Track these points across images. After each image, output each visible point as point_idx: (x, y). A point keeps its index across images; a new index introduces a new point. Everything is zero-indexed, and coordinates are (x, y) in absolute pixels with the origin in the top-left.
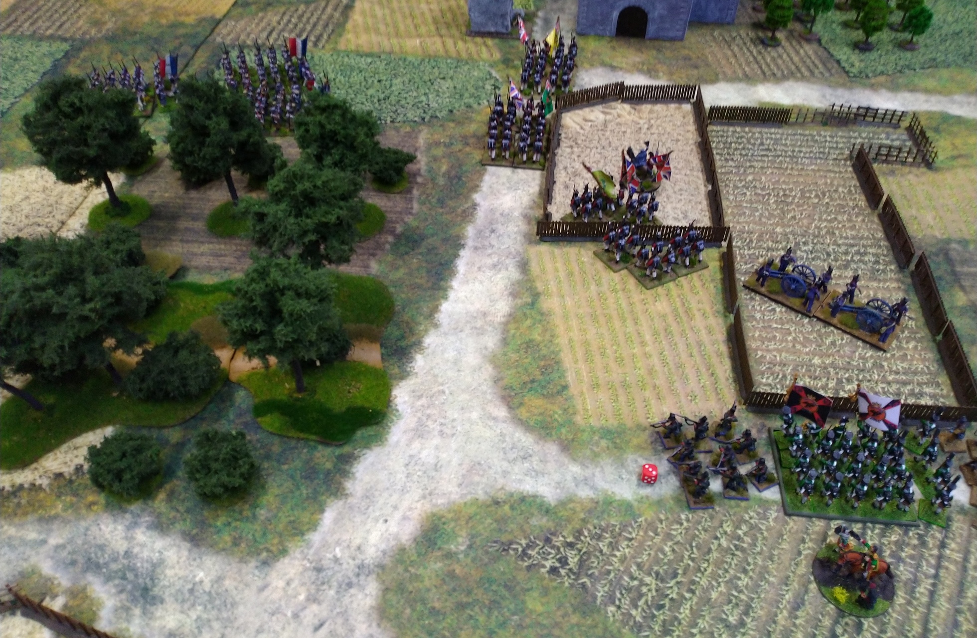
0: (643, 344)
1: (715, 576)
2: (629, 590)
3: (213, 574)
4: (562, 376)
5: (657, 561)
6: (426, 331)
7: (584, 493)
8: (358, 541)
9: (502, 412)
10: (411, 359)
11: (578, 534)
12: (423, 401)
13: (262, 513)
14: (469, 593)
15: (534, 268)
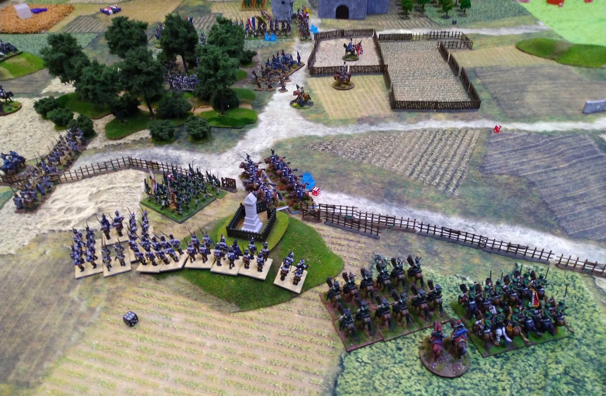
0: (354, 99)
1: (380, 147)
2: (350, 152)
3: (200, 157)
4: (323, 108)
5: (360, 145)
6: (269, 101)
7: (333, 134)
8: (252, 148)
9: (301, 118)
10: (264, 108)
11: (332, 142)
12: (270, 117)
13: (215, 144)
14: (293, 156)
15: (310, 83)
